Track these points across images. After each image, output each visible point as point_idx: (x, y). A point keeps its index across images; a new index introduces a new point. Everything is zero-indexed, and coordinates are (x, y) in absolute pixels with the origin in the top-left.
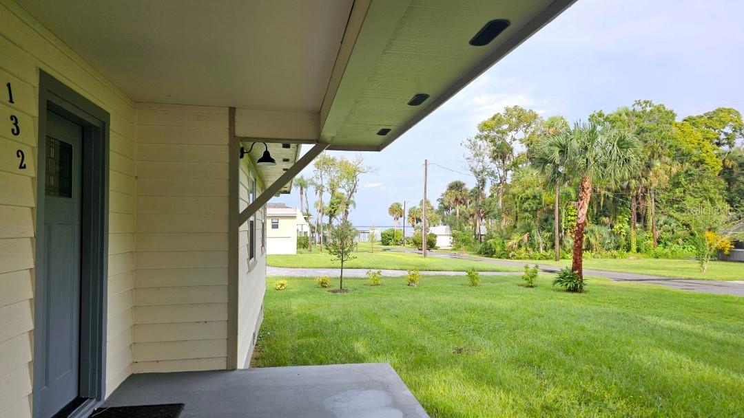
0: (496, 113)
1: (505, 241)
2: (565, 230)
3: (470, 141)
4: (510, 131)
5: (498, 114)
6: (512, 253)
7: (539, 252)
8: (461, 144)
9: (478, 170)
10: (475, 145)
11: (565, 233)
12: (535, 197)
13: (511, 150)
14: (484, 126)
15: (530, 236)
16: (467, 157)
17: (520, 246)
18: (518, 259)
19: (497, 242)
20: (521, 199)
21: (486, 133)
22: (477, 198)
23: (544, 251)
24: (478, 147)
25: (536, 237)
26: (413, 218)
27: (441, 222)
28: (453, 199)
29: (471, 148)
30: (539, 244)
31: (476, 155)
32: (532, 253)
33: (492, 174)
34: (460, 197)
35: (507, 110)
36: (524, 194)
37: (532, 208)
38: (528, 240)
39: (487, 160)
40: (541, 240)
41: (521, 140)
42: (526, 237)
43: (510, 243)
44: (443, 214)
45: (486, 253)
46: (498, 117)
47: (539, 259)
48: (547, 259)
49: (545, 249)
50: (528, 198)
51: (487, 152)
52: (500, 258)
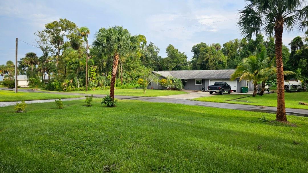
0: (55, 21)
1: (61, 83)
2: (89, 78)
3: (39, 32)
4: (63, 30)
5: (56, 21)
6: (65, 88)
7: (78, 88)
8: (34, 34)
9: (43, 48)
10: (42, 35)
11: (89, 79)
12: (76, 63)
13: (63, 40)
14: (49, 26)
15: (73, 81)
16: (37, 41)
17: (68, 85)
18: (68, 91)
19: (56, 84)
20: (70, 63)
21: (49, 30)
22: (43, 62)
23: (80, 87)
24: (44, 37)
25: (76, 81)
26: (3, 71)
27: (20, 74)
28: (29, 62)
29: (40, 36)
30: (78, 84)
31: (43, 40)
32: (74, 88)
33: (52, 50)
34: (34, 61)
35: (61, 20)
36: (71, 61)
37: (75, 67)
38: (72, 82)
39: (49, 43)
40: (78, 82)
41: (67, 36)
42: (71, 81)
43: (63, 84)
44: (21, 69)
45: (50, 89)
46: (56, 22)
47: (78, 91)
48: (82, 91)
49: (80, 86)
50: (73, 63)
51: (49, 39)
52: (58, 91)
